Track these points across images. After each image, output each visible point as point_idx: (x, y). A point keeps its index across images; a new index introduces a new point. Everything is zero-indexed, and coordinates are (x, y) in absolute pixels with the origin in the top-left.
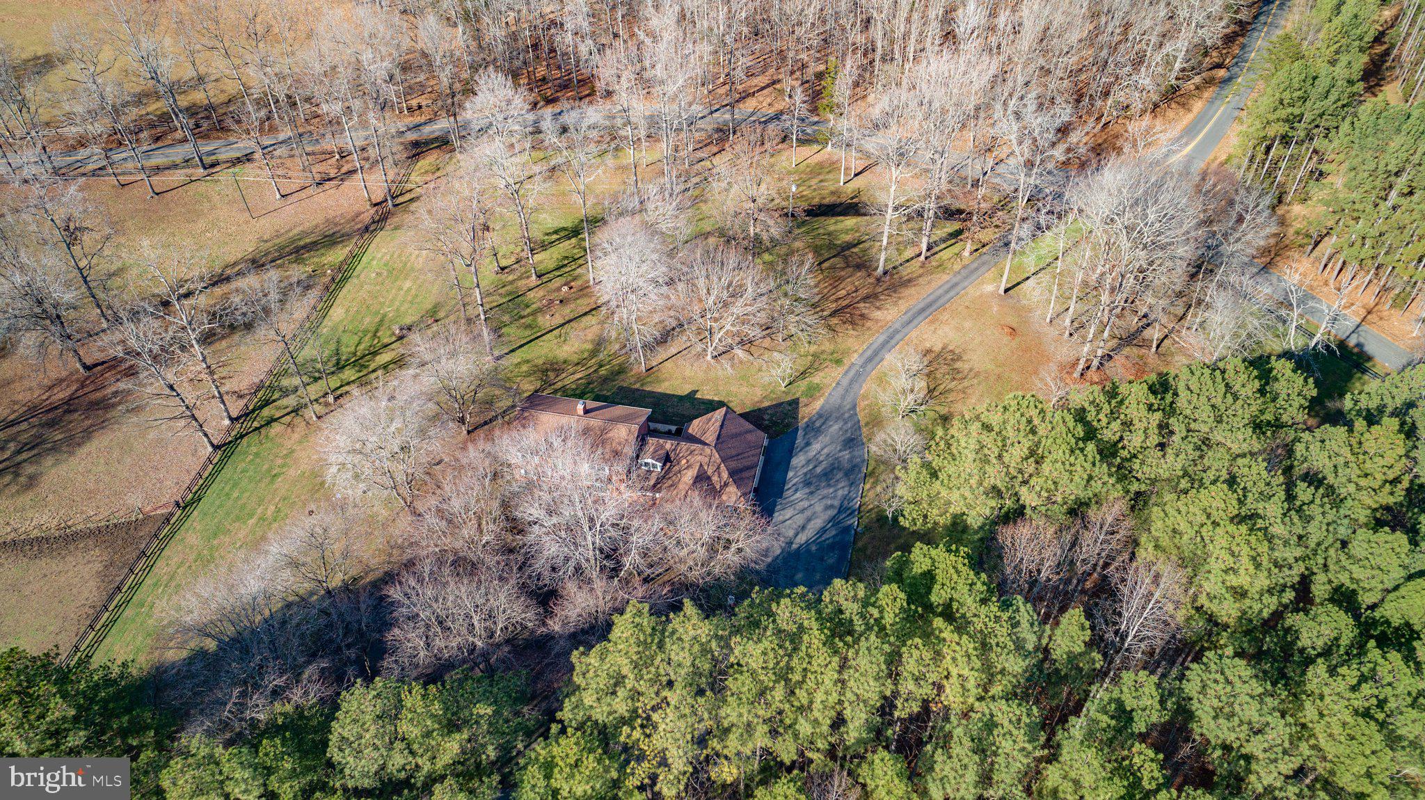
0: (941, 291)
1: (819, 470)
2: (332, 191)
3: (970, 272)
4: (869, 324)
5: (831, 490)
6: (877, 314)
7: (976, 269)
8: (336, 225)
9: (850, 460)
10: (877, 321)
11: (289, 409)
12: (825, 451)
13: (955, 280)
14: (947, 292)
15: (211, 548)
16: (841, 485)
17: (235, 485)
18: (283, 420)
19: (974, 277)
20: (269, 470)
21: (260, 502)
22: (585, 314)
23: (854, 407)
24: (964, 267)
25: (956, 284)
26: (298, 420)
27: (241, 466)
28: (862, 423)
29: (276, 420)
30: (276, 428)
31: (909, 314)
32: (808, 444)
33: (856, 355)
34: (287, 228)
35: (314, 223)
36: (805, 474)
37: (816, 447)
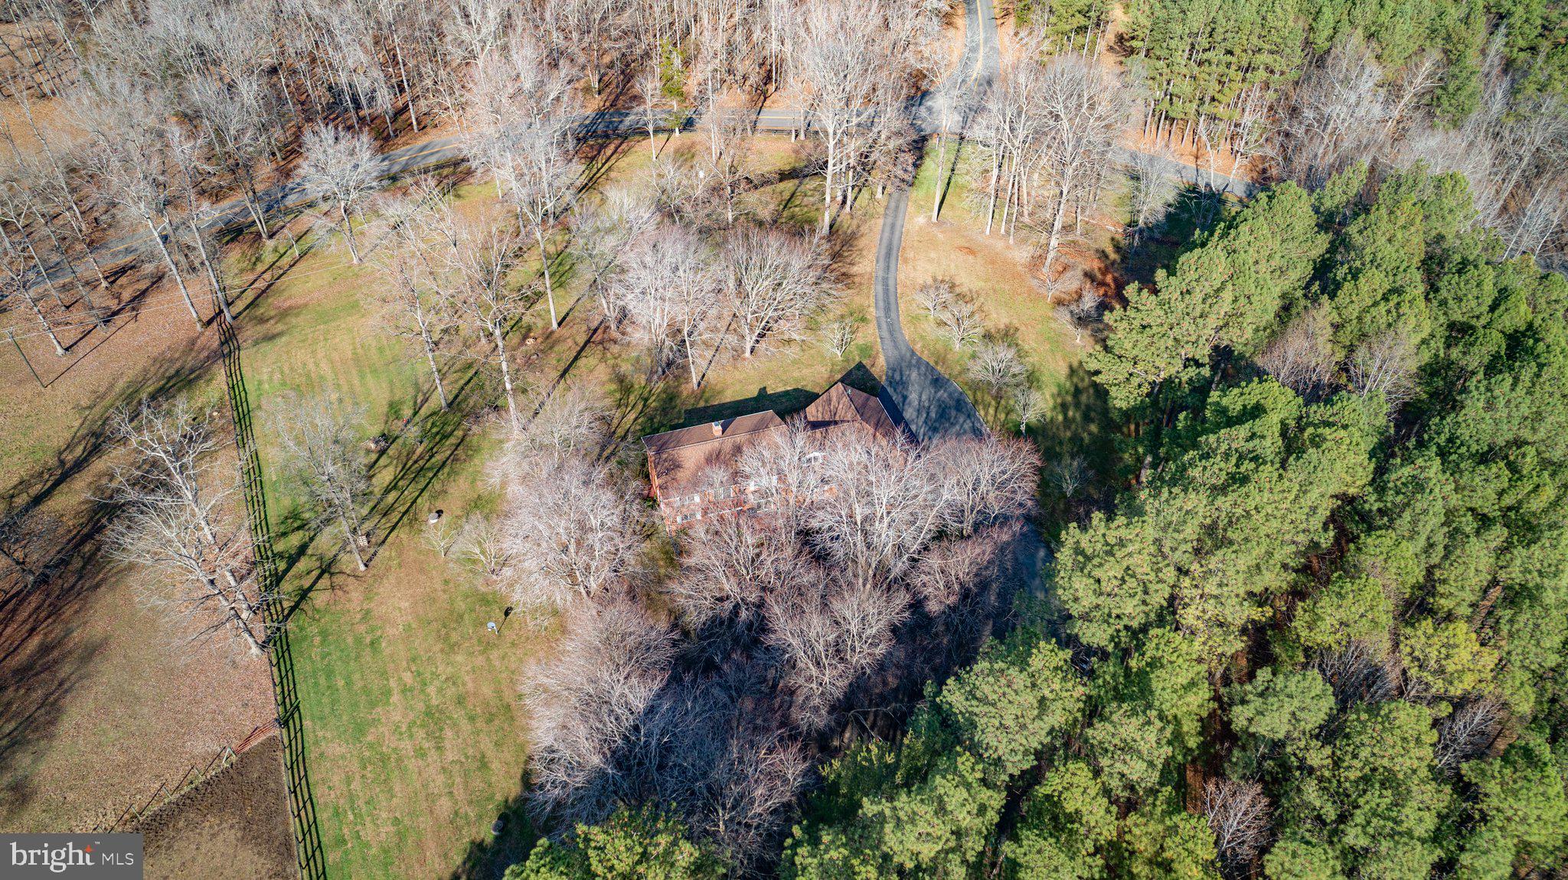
0: (887, 234)
1: (933, 415)
2: (130, 326)
3: (894, 211)
4: (857, 280)
5: (958, 427)
6: (855, 270)
7: (897, 207)
8: (172, 361)
9: (950, 395)
10: (861, 275)
11: (316, 573)
12: (924, 397)
13: (889, 220)
14: (892, 233)
15: (371, 746)
16: (961, 420)
17: (330, 674)
18: (319, 585)
19: (901, 215)
20: (358, 640)
21: (384, 674)
22: (576, 358)
23: (913, 353)
24: (887, 208)
25: (893, 226)
26: (339, 579)
27: (315, 653)
28: (932, 363)
29: (310, 589)
30: (319, 598)
31: (882, 260)
32: (905, 398)
33: (872, 309)
34: (105, 384)
35: (139, 367)
36: (925, 422)
37: (913, 397)
